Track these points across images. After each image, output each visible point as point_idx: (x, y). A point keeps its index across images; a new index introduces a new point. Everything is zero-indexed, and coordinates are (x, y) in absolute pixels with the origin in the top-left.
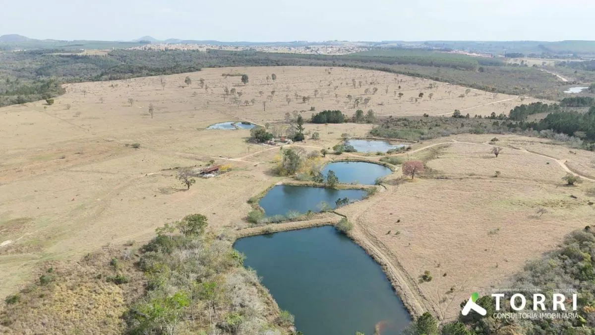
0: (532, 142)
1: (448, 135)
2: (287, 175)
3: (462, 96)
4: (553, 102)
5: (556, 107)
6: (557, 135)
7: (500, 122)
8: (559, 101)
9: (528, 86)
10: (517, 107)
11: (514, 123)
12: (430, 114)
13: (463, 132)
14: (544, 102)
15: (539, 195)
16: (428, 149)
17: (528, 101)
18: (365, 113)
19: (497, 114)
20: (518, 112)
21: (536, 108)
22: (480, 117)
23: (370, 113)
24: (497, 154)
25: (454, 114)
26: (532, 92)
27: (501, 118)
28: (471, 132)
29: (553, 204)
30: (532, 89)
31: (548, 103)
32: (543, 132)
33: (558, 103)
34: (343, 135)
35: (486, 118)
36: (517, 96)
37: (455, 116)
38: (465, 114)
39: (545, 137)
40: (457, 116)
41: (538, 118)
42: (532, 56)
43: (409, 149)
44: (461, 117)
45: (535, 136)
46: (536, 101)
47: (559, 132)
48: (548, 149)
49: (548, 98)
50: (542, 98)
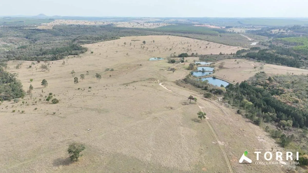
0: (245, 61)
1: (222, 60)
2: (191, 70)
3: (219, 47)
4: (248, 49)
5: (249, 51)
6: (250, 59)
7: (235, 56)
8: (250, 48)
9: (239, 43)
10: (238, 51)
11: (239, 56)
12: (213, 54)
13: (226, 59)
14: (245, 49)
15: (249, 70)
16: (219, 63)
17: (241, 49)
18: (195, 54)
19: (233, 53)
20: (238, 52)
21: (243, 51)
22: (228, 54)
23: (197, 54)
24: (238, 63)
25: (220, 53)
26: (241, 45)
27: (234, 54)
28: (228, 59)
29: (252, 71)
30: (240, 44)
31: (246, 49)
32: (247, 58)
33: (249, 49)
34: (194, 60)
35: (229, 54)
36: (237, 47)
37: (220, 54)
38: (223, 54)
39: (248, 59)
40: (221, 54)
41: (245, 54)
42: (236, 27)
43: (215, 63)
44: (222, 54)
45: (245, 59)
46: (243, 48)
47: (251, 58)
48: (249, 62)
49: (246, 47)
50: (244, 47)
